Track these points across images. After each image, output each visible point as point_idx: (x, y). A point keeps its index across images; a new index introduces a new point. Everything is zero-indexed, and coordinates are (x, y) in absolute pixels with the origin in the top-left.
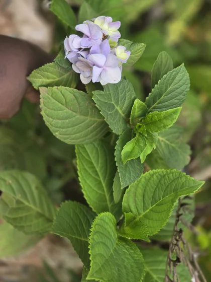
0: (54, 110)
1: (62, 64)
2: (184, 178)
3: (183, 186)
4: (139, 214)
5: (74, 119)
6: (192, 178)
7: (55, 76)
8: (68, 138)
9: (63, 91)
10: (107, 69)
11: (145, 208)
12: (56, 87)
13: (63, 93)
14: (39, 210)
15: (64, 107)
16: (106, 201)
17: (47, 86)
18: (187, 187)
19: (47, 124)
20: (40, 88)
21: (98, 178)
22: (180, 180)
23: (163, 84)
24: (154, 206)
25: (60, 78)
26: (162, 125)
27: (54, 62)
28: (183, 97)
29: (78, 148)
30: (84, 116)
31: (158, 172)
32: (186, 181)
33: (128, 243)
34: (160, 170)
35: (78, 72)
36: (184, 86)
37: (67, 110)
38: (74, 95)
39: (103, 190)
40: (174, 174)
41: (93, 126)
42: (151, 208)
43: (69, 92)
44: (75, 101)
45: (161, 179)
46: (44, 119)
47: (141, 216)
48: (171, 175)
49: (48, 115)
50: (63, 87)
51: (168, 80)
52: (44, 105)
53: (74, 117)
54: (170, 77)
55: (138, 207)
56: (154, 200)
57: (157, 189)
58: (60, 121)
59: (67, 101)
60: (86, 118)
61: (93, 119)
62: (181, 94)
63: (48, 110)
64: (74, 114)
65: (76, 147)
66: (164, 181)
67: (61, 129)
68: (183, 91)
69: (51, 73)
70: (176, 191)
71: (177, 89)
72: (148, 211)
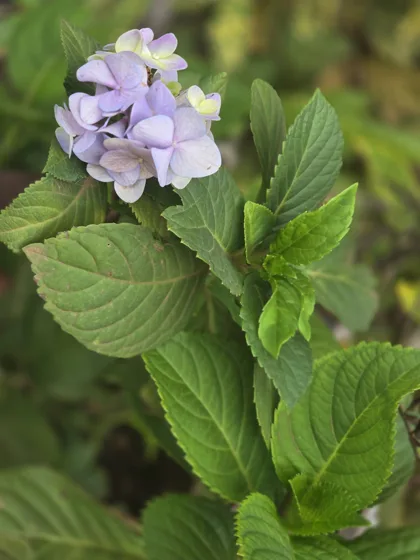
0: (75, 290)
1: (63, 176)
2: (391, 353)
3: (394, 373)
4: (316, 469)
5: (124, 296)
6: (410, 349)
7: (54, 210)
8: (122, 345)
9: (82, 237)
10: (183, 145)
11: (324, 451)
12: (62, 234)
13: (84, 242)
14: (86, 542)
15: (95, 276)
16: (234, 465)
17: (40, 239)
18: (404, 373)
19: (67, 327)
20: (23, 249)
21: (207, 418)
22: (383, 363)
23: (291, 148)
24: (344, 439)
25: (67, 209)
26: (324, 239)
27: (44, 175)
28: (335, 163)
29: (150, 362)
30: (145, 281)
31: (327, 362)
32: (396, 361)
33: (317, 543)
34: (329, 356)
35: (106, 179)
36: (333, 139)
37: (103, 280)
38: (111, 239)
39: (225, 443)
40: (364, 354)
41: (166, 299)
42: (338, 446)
43: (98, 235)
44: (117, 250)
45: (338, 374)
46: (57, 318)
47: (323, 471)
48: (358, 357)
49: (63, 308)
50: (80, 228)
51: (300, 136)
52: (48, 285)
53: (124, 289)
54: (301, 128)
55: (307, 454)
56: (339, 428)
57: (338, 400)
58: (96, 312)
59: (99, 257)
60: (148, 284)
61: (164, 283)
62: (329, 158)
63: (60, 294)
64: (122, 283)
65: (145, 360)
66: (347, 377)
67: (103, 330)
68: (334, 149)
69: (44, 204)
70: (381, 389)
71: (320, 149)
72: (334, 454)
